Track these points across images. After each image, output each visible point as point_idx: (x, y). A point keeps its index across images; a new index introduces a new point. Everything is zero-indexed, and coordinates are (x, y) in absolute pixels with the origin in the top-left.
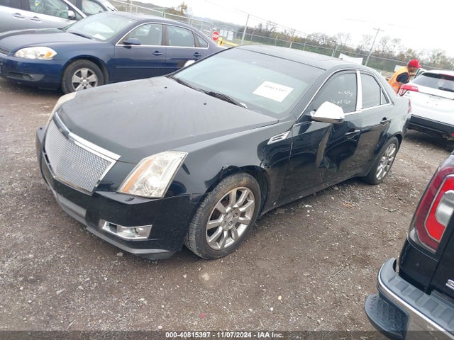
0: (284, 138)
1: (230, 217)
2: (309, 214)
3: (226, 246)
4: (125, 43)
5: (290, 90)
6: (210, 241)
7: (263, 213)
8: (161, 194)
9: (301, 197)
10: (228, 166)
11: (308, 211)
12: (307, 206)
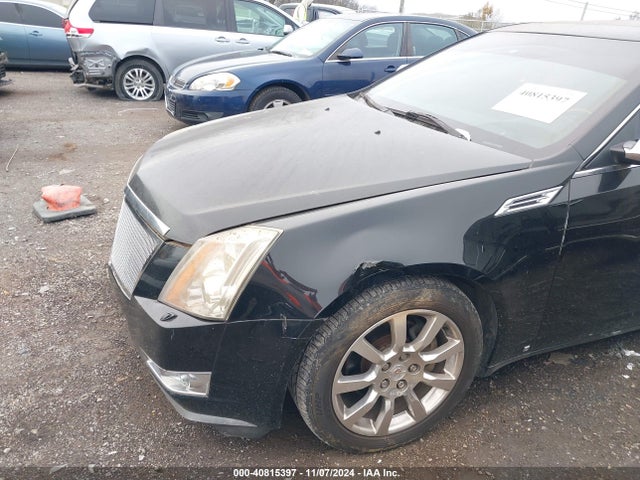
0: (544, 202)
1: (398, 372)
2: (628, 372)
3: (392, 428)
4: (340, 58)
5: (577, 96)
6: (345, 417)
7: (496, 367)
8: (220, 312)
9: (615, 333)
10: (375, 262)
11: (630, 367)
12: (629, 353)
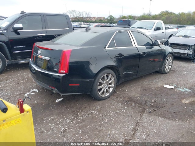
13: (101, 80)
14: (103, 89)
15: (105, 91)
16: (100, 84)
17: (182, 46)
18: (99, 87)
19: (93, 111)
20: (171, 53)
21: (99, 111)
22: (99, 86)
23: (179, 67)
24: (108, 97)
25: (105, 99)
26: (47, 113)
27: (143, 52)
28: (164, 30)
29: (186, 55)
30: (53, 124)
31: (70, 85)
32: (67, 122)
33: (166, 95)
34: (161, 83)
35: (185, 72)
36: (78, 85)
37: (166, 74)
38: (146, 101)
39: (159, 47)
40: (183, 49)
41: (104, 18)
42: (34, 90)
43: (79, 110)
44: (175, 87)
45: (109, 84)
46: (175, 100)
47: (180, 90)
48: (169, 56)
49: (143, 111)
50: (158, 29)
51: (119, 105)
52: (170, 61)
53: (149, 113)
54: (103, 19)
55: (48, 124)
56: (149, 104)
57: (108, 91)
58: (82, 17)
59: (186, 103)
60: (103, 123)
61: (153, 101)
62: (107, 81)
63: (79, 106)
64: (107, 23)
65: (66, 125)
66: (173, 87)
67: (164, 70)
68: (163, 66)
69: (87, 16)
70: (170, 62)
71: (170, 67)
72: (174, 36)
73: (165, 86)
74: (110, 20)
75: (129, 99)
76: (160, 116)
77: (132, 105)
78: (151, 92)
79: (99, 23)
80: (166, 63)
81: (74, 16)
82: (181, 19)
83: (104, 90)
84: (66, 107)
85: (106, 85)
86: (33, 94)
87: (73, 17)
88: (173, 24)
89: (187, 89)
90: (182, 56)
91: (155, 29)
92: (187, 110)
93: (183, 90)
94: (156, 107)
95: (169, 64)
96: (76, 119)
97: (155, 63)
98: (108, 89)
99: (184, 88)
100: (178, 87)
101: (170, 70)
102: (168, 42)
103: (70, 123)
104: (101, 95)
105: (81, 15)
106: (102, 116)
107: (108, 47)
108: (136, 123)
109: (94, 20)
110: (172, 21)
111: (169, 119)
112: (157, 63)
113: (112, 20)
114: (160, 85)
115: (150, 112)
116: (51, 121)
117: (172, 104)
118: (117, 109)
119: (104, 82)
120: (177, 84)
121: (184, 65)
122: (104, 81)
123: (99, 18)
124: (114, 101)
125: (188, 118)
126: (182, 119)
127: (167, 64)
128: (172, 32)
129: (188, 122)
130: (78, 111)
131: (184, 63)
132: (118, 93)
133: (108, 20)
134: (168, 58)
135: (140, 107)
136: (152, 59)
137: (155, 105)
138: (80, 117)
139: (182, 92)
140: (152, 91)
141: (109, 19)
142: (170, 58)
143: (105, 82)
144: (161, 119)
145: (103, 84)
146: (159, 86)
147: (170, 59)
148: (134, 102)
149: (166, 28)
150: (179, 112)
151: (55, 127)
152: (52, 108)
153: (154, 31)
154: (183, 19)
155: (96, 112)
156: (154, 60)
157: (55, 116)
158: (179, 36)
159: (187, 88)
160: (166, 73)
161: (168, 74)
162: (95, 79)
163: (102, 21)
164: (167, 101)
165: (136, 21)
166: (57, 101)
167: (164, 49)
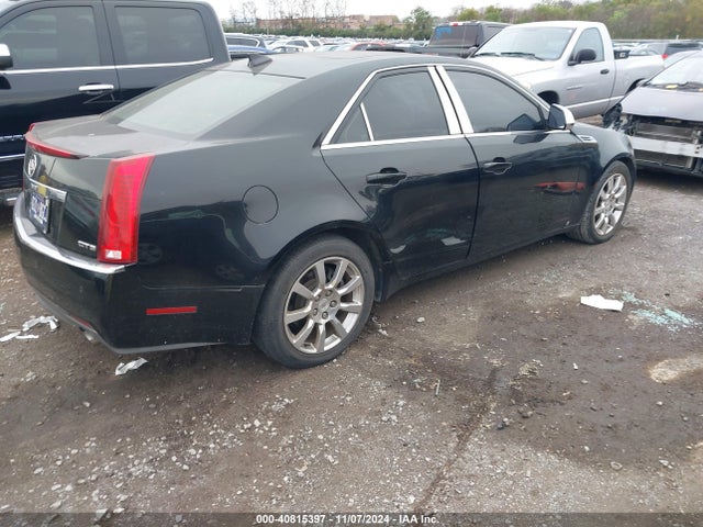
13: (298, 288)
14: (311, 323)
15: (322, 329)
16: (297, 302)
17: (677, 125)
18: (291, 317)
19: (257, 423)
20: (623, 158)
21: (284, 420)
22: (289, 310)
23: (656, 213)
24: (337, 353)
25: (322, 363)
26: (61, 431)
27: (496, 160)
28: (609, 63)
29: (689, 165)
30: (69, 488)
31: (150, 312)
32: (130, 475)
33: (584, 343)
34: (571, 286)
35: (678, 235)
36: (193, 309)
37: (599, 247)
38: (495, 371)
39: (571, 133)
40: (675, 140)
41: (395, 19)
42: (42, 319)
43: (199, 415)
44: (628, 305)
45: (338, 299)
46: (620, 365)
47: (646, 319)
48: (611, 172)
49: (471, 419)
50: (585, 56)
51: (378, 388)
52: (617, 192)
53: (500, 429)
54: (389, 23)
55: (48, 485)
56: (504, 383)
57: (337, 328)
58: (311, 16)
59: (665, 378)
60: (286, 479)
61: (524, 371)
62: (331, 286)
63: (204, 397)
64: (406, 38)
65: (122, 490)
66: (618, 305)
67: (591, 231)
68: (586, 215)
69: (330, 14)
70: (617, 196)
71: (617, 215)
72: (645, 85)
73: (585, 300)
74: (416, 27)
75: (426, 360)
76: (544, 447)
77: (429, 390)
78: (522, 330)
79: (376, 37)
80: (600, 200)
81: (281, 12)
82: (689, 19)
83: (316, 326)
84: (150, 402)
85: (327, 306)
86: (31, 336)
87: (279, 16)
88: (655, 38)
89: (676, 316)
90: (673, 165)
91: (571, 59)
92: (667, 416)
93: (660, 320)
94: (535, 402)
95: (613, 202)
96: (174, 458)
97: (561, 197)
98: (337, 321)
99: (667, 311)
100: (642, 306)
101: (619, 227)
102: (619, 111)
103: (144, 480)
104: (306, 346)
105: (309, 9)
106: (292, 446)
107: (332, 142)
108: (430, 482)
109: (355, 27)
110: (652, 26)
111: (581, 459)
112: (567, 197)
113: (424, 27)
114: (565, 294)
115: (504, 426)
116: (65, 473)
117: (606, 388)
118: (362, 410)
119: (316, 294)
120: (639, 293)
121: (680, 204)
122: (313, 290)
123: (377, 18)
124: (361, 368)
125: (665, 458)
126: (638, 460)
127: (603, 204)
128: (643, 68)
129: (662, 475)
130: (194, 422)
131: (682, 195)
132: (385, 332)
133: (409, 25)
134: (610, 181)
135: (464, 400)
136: (549, 185)
137: (530, 392)
138: (193, 451)
139: (654, 326)
140: (528, 324)
141: (414, 21)
142: (620, 179)
143: (319, 291)
144: (545, 460)
145: (311, 303)
146: (561, 300)
147: (617, 185)
148: (442, 374)
149: (617, 55)
150: (632, 425)
151: (72, 498)
152: (88, 405)
153: (570, 65)
154: (694, 18)
155: (270, 423)
156: (555, 186)
157: (90, 445)
158: (663, 87)
159: (676, 308)
160: (598, 241)
161: (607, 245)
162: (271, 282)
163: (388, 32)
164: (584, 372)
165: (503, 27)
166: (118, 373)
167: (594, 141)
